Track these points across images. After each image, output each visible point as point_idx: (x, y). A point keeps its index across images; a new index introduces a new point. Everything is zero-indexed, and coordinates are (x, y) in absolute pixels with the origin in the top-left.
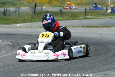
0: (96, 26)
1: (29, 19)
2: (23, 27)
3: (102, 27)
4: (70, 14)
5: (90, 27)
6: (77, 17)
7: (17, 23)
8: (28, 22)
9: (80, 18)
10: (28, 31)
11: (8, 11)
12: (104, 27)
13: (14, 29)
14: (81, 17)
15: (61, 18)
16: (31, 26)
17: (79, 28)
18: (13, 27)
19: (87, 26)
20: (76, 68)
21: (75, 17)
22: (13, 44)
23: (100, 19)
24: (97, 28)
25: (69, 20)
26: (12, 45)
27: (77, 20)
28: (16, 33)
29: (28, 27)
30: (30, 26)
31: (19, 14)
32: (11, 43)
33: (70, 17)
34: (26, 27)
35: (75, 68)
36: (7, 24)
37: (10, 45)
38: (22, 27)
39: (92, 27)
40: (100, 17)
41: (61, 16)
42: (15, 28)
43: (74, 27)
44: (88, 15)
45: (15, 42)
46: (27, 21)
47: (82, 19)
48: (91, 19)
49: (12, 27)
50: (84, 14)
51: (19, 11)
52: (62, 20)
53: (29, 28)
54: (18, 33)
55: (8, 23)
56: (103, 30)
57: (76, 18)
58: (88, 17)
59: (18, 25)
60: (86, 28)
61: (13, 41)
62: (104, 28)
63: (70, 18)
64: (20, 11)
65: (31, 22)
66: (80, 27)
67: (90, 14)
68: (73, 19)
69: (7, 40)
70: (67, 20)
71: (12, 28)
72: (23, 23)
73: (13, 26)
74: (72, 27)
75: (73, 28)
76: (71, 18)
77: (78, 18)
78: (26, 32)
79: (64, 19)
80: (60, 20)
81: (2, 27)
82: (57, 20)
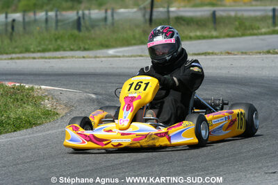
1: (137, 36)
2: (124, 56)
4: (237, 23)
6: (253, 29)
7: (108, 47)
8: (135, 44)
9: (259, 31)
10: (134, 66)
11: (86, 18)
13: (102, 61)
14: (263, 30)
15: (214, 33)
16: (143, 54)
17: (258, 56)
18: (99, 57)
19: (276, 51)
20: (251, 153)
21: (249, 30)
22: (100, 97)
25: (233, 36)
26: (97, 99)
27: (255, 37)
28: (105, 71)
29: (135, 56)
30: (139, 54)
31: (113, 24)
32: (94, 96)
33: (237, 29)
34: (131, 56)
35: (249, 152)
36: (85, 49)
37: (92, 100)
38: (119, 57)
41: (215, 29)
42: (103, 59)
43: (246, 53)
45: (104, 92)
46: (133, 42)
47: (265, 34)
49: (96, 57)
50: (270, 22)
51: (113, 19)
52: (216, 37)
53: (138, 58)
54: (111, 71)
55: (87, 47)
57: (251, 31)
59: (111, 52)
60: (275, 55)
61: (98, 90)
63: (237, 32)
64: (116, 17)
65: (142, 43)
66: (260, 53)
68: (243, 35)
69: (85, 88)
70: (229, 36)
71: (98, 59)
72: (123, 45)
73: (98, 55)
74: (242, 53)
75: (244, 56)
76: (240, 33)
77: (255, 31)
78: (129, 68)
79: (223, 35)
80: (212, 37)
81: (72, 57)
82: (204, 38)
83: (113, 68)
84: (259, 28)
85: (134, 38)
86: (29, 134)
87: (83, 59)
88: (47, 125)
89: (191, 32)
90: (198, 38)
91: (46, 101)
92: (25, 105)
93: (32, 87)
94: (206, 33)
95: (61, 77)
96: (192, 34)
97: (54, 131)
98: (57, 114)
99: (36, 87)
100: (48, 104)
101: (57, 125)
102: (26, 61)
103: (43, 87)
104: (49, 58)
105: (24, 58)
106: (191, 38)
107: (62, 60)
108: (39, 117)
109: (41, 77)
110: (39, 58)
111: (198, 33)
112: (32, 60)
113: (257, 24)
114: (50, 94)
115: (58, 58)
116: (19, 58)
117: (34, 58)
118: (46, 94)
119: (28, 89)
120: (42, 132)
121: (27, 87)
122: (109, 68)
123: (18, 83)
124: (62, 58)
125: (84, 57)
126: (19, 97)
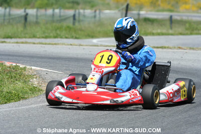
2: (101, 46)
4: (187, 25)
7: (93, 37)
13: (84, 49)
15: (171, 31)
25: (184, 34)
33: (187, 29)
38: (98, 46)
43: (193, 49)
49: (80, 45)
52: (172, 35)
59: (95, 41)
63: (187, 32)
70: (181, 34)
71: (81, 47)
73: (82, 44)
74: (191, 49)
76: (189, 32)
79: (177, 33)
80: (168, 34)
81: (63, 44)
82: (163, 34)
83: (92, 54)
86: (16, 107)
87: (71, 46)
88: (31, 100)
89: (153, 29)
90: (159, 34)
91: (35, 79)
92: (17, 82)
93: (25, 68)
94: (164, 31)
95: (50, 60)
96: (154, 31)
97: (36, 106)
98: (41, 90)
99: (28, 67)
100: (35, 82)
101: (39, 100)
102: (28, 45)
103: (33, 68)
104: (46, 44)
105: (26, 43)
106: (153, 34)
107: (55, 46)
108: (26, 92)
109: (35, 59)
110: (37, 44)
111: (159, 31)
112: (32, 45)
114: (38, 73)
115: (52, 44)
116: (22, 43)
117: (34, 43)
118: (35, 73)
119: (21, 69)
120: (26, 105)
121: (21, 67)
122: (89, 54)
123: (15, 63)
124: (55, 44)
125: (71, 45)
126: (13, 74)
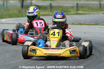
0: (87, 24)
3: (94, 25)
5: (81, 24)
12: (96, 24)
14: (72, 13)
19: (77, 23)
23: (93, 15)
24: (89, 26)
39: (82, 24)
40: (93, 13)
41: (51, 11)
44: (80, 10)
46: (14, 16)
47: (73, 14)
48: (83, 14)
50: (76, 9)
56: (95, 28)
58: (80, 12)
60: (76, 26)
62: (96, 26)
65: (18, 17)
67: (82, 9)
77: (69, 13)
84: (70, 12)
85: (14, 14)
113: (70, 10)
